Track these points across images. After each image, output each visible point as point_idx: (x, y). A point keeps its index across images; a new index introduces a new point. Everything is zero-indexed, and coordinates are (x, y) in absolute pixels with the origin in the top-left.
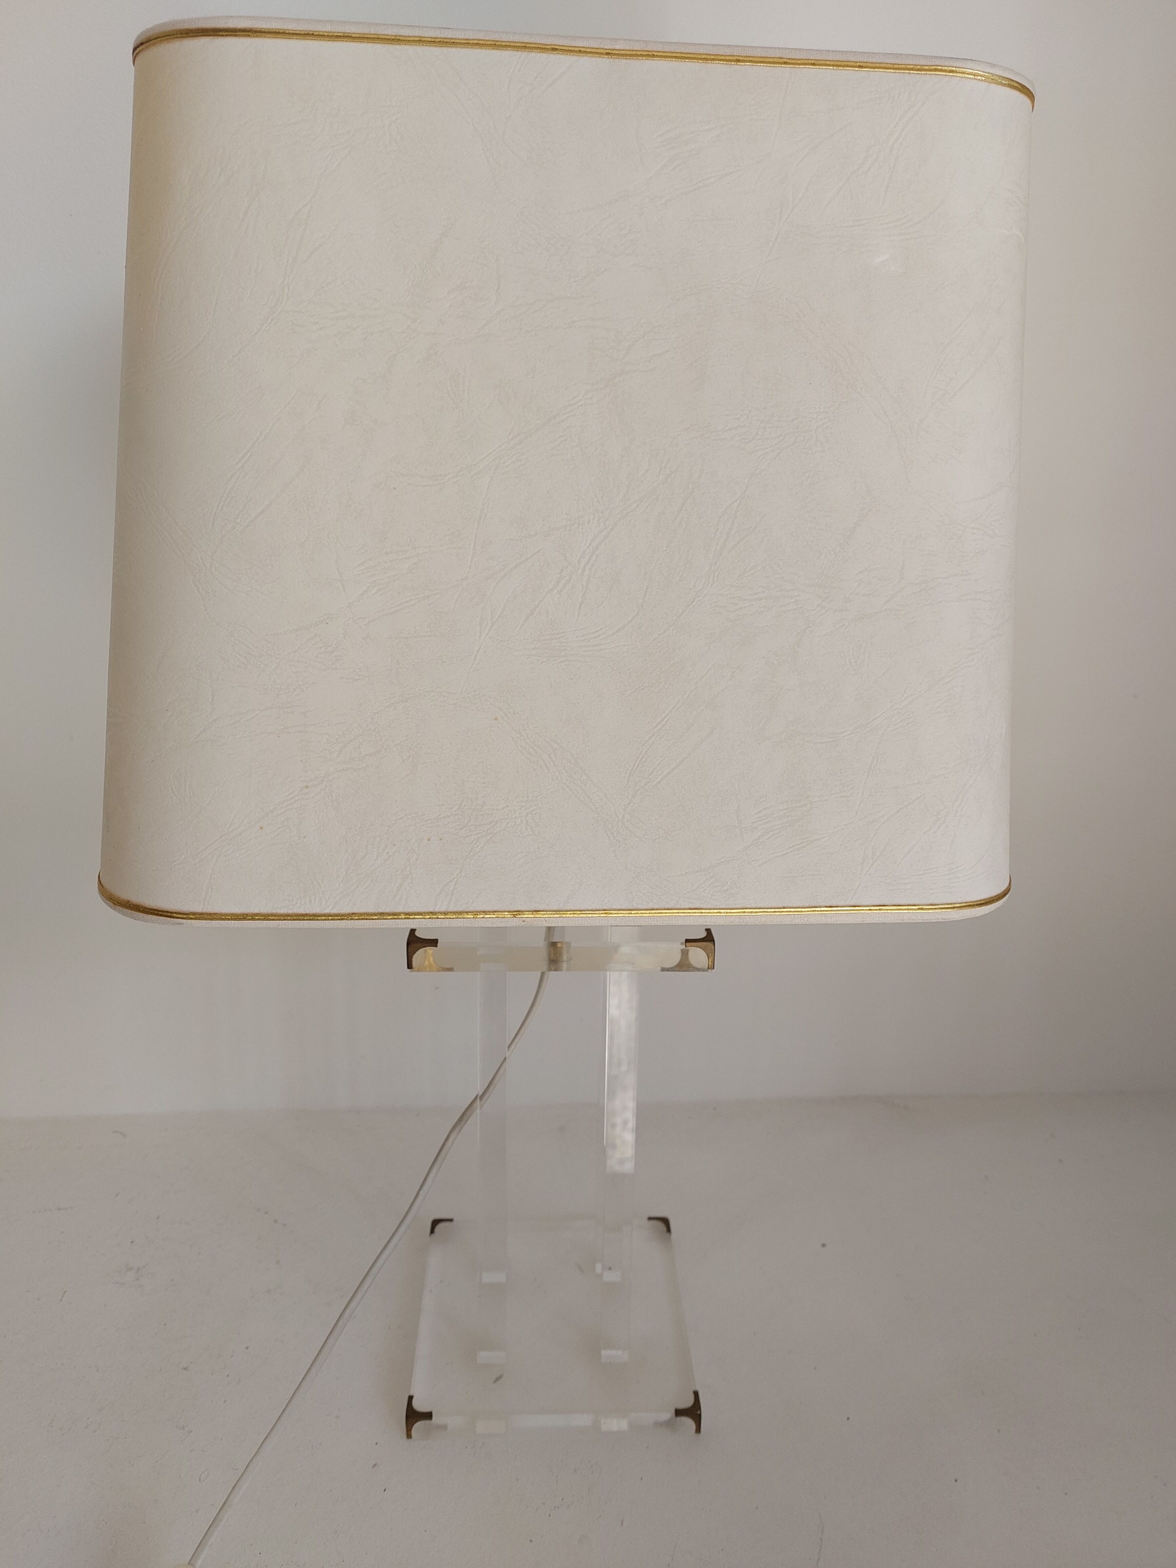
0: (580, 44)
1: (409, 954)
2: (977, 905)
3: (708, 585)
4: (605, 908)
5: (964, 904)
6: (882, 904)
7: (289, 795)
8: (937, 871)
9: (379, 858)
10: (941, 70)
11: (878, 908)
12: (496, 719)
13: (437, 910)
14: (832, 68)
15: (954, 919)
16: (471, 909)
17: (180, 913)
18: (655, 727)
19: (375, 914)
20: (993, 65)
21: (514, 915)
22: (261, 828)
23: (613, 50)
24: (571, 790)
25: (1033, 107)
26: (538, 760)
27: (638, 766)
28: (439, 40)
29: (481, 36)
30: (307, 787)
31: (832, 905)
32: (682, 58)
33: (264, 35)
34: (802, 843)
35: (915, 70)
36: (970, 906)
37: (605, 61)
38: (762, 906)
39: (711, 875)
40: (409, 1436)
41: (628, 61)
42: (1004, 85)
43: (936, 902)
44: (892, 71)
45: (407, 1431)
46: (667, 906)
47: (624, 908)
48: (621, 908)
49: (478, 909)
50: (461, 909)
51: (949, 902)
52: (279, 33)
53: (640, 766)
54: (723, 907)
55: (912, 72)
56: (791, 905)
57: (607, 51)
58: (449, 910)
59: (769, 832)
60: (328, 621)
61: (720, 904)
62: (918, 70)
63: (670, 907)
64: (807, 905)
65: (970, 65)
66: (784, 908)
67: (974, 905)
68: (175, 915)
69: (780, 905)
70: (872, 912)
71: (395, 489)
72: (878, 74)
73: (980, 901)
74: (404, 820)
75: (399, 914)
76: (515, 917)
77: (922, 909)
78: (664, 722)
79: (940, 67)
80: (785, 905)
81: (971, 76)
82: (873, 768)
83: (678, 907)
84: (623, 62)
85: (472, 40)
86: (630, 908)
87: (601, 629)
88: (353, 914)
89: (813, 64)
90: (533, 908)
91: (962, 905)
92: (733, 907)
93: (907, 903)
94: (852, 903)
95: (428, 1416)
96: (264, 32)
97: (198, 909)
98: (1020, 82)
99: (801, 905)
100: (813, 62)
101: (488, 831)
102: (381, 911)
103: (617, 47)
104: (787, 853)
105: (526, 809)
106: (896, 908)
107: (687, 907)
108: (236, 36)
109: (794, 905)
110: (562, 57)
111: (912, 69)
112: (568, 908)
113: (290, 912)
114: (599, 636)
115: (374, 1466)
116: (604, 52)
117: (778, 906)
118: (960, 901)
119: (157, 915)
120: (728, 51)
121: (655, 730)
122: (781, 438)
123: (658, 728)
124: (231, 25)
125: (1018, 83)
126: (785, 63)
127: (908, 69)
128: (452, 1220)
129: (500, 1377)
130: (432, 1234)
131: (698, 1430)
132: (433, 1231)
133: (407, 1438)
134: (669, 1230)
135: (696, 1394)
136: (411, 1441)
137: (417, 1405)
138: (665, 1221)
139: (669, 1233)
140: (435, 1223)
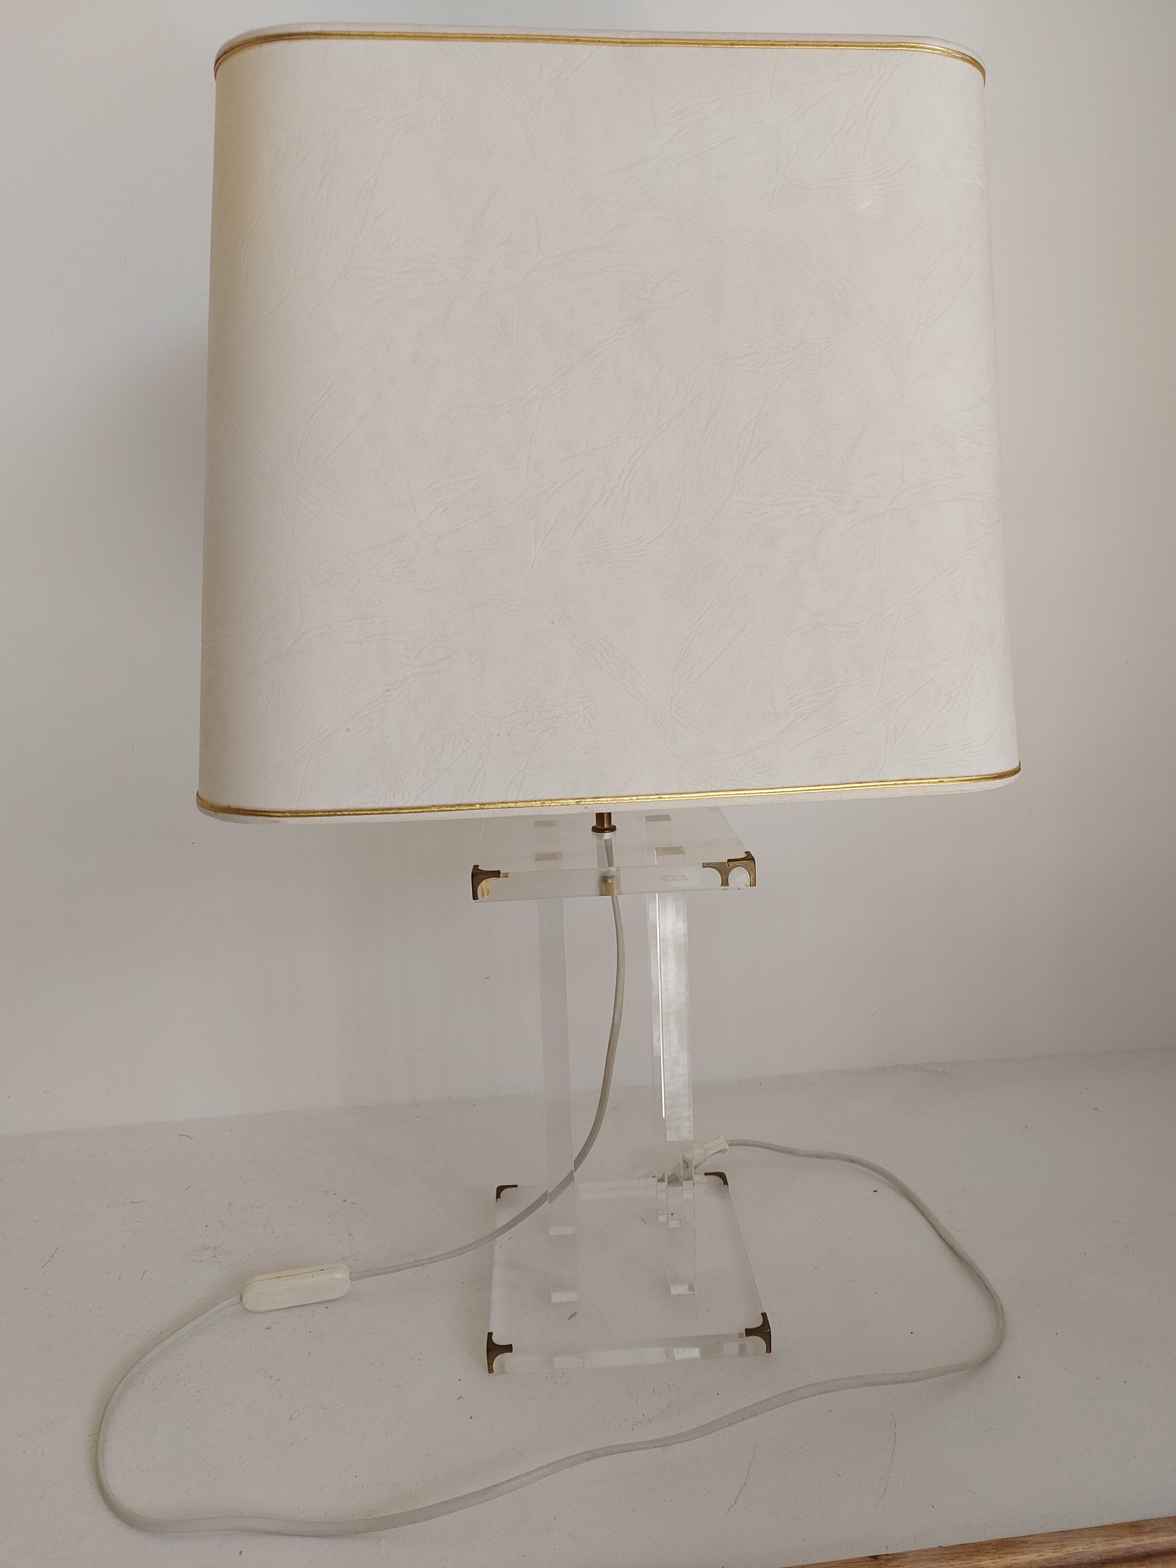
0: (599, 35)
1: (474, 886)
2: (991, 778)
3: (734, 494)
4: (658, 793)
5: (980, 777)
6: (906, 779)
7: (372, 698)
8: (953, 746)
9: (455, 754)
10: (904, 46)
11: (903, 782)
12: (553, 622)
13: (508, 800)
14: (812, 47)
15: (971, 791)
16: (539, 798)
17: (277, 812)
18: (695, 624)
19: (453, 806)
20: (947, 42)
21: (577, 802)
22: (348, 730)
23: (627, 39)
24: (622, 685)
25: (985, 81)
26: (591, 659)
27: (681, 661)
28: (480, 36)
29: (514, 32)
30: (387, 690)
31: (862, 781)
32: (685, 43)
33: (332, 37)
34: (830, 725)
35: (883, 47)
36: (985, 778)
37: (620, 49)
38: (799, 785)
39: (751, 758)
40: (491, 1370)
41: (639, 48)
42: (957, 58)
43: (954, 775)
44: (863, 48)
45: (489, 1364)
46: (713, 789)
47: (675, 792)
48: (672, 792)
49: (544, 798)
50: (529, 799)
51: (966, 775)
52: (344, 35)
53: (683, 660)
54: (764, 787)
55: (879, 48)
56: (824, 783)
57: (622, 40)
58: (519, 799)
59: (801, 716)
60: (401, 539)
61: (760, 784)
62: (885, 47)
63: (716, 789)
64: (839, 782)
65: (928, 41)
66: (818, 786)
67: (989, 778)
68: (272, 814)
69: (815, 783)
70: (897, 786)
71: (456, 418)
72: (851, 52)
73: (994, 774)
74: (475, 718)
75: (475, 805)
76: (578, 804)
77: (942, 781)
78: (702, 619)
79: (903, 44)
80: (820, 783)
81: (930, 51)
82: (889, 653)
83: (723, 789)
84: (636, 49)
85: (508, 35)
86: (680, 792)
87: (642, 537)
88: (433, 806)
89: (796, 45)
90: (594, 795)
91: (978, 777)
92: (772, 787)
93: (929, 777)
94: (879, 779)
95: (509, 1348)
96: (332, 35)
97: (293, 807)
98: (971, 56)
99: (832, 783)
100: (796, 43)
101: (551, 726)
102: (458, 802)
103: (630, 37)
104: (818, 735)
105: (582, 705)
106: (918, 781)
107: (731, 789)
108: (308, 38)
109: (827, 783)
110: (584, 46)
111: (880, 46)
112: (626, 794)
113: (376, 806)
114: (640, 543)
115: (459, 1398)
116: (620, 41)
117: (813, 785)
118: (975, 774)
119: (256, 815)
120: (724, 37)
121: (694, 627)
122: (790, 362)
123: (697, 625)
124: (304, 29)
125: (970, 57)
126: (772, 45)
127: (877, 46)
128: (516, 1186)
129: (575, 1314)
130: (498, 1199)
131: (769, 1350)
132: (498, 1196)
133: (489, 1370)
134: (726, 1183)
135: (764, 1315)
136: (493, 1372)
137: (496, 1340)
138: (722, 1176)
139: (726, 1186)
140: (500, 1189)
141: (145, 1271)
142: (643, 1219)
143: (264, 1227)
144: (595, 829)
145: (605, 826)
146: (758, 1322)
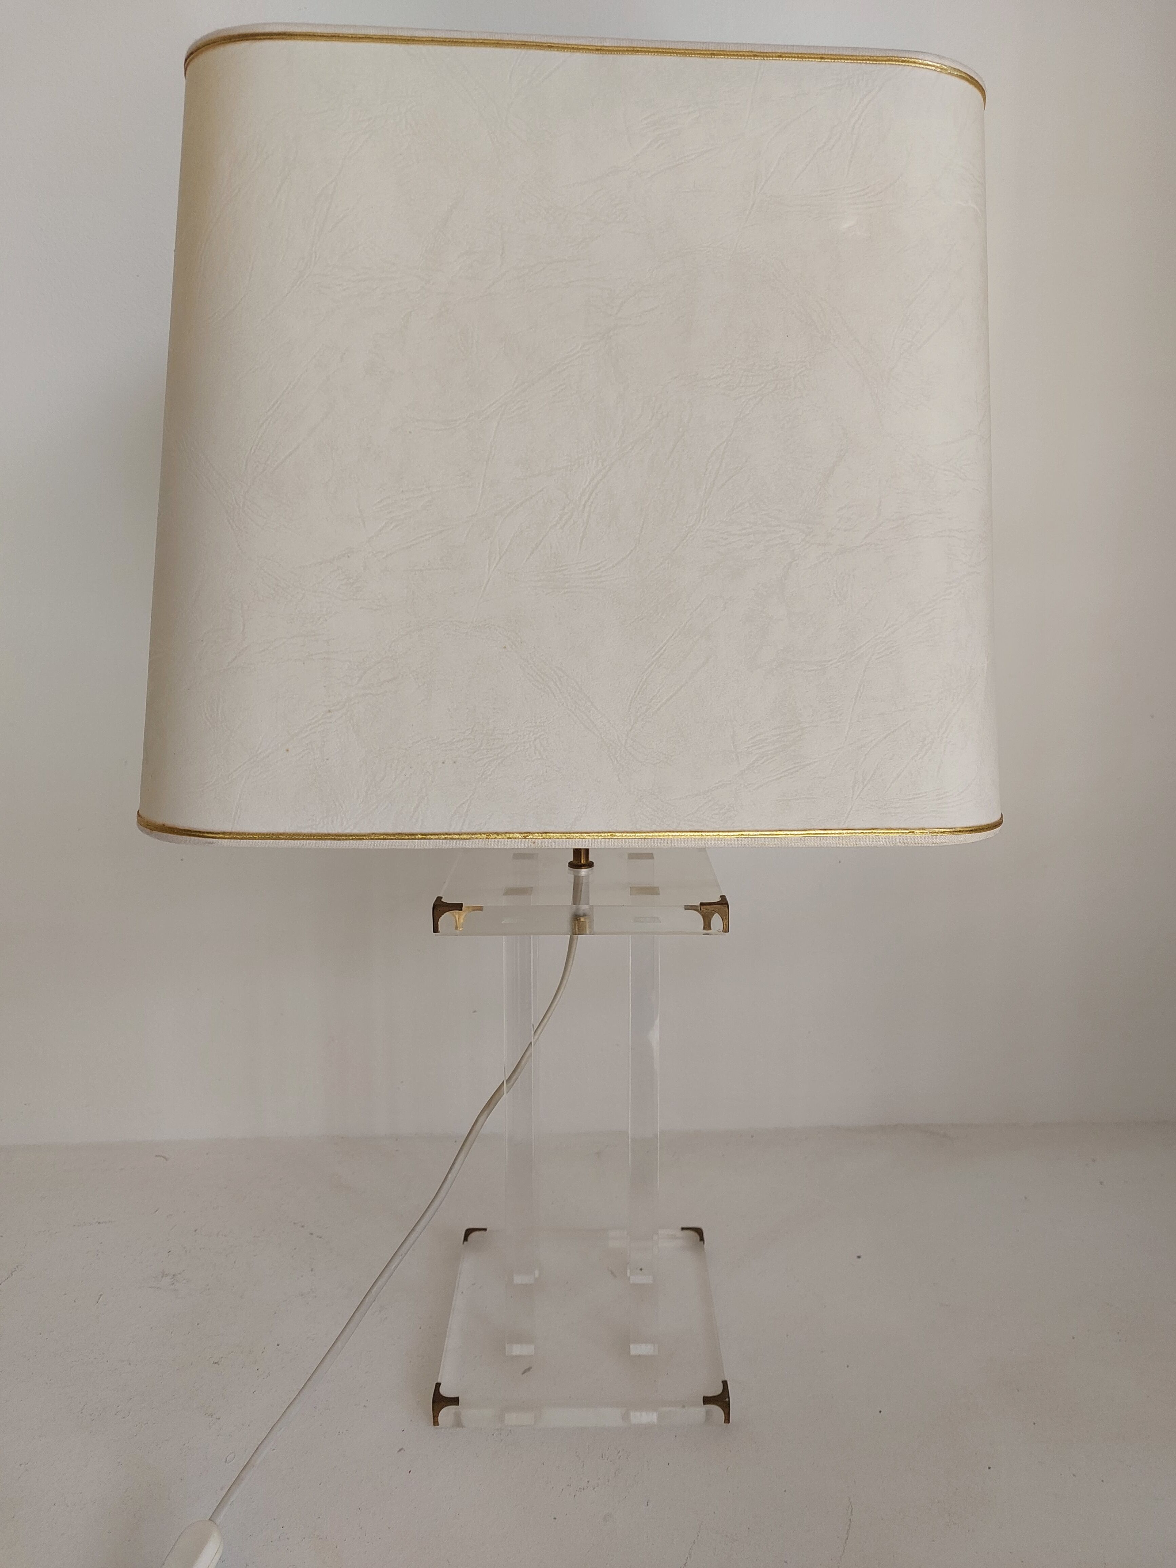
0: (573, 42)
1: (435, 918)
2: (967, 831)
3: (699, 520)
4: (610, 830)
5: (954, 830)
6: (874, 828)
7: (313, 719)
8: (925, 796)
9: (397, 780)
10: (895, 61)
11: (870, 831)
12: (505, 648)
13: (451, 831)
14: (797, 59)
15: (944, 844)
16: (484, 830)
17: (211, 833)
18: (654, 656)
19: (394, 835)
20: (942, 57)
21: (524, 836)
22: (287, 750)
23: (602, 47)
24: (576, 716)
25: (985, 100)
26: (544, 687)
27: (639, 694)
28: (449, 40)
29: (485, 36)
30: (329, 711)
31: (826, 828)
32: (663, 52)
33: (296, 37)
34: (795, 767)
35: (872, 60)
36: (960, 831)
37: (595, 56)
38: (759, 828)
39: (710, 798)
40: (436, 1423)
41: (615, 56)
42: (952, 74)
43: (926, 826)
44: (851, 61)
45: (434, 1417)
46: (669, 829)
47: (628, 830)
48: (626, 830)
49: (490, 830)
50: (474, 830)
51: (939, 827)
52: (309, 35)
53: (641, 693)
54: (722, 829)
55: (868, 62)
56: (786, 828)
57: (597, 48)
58: (463, 831)
59: (764, 757)
60: (349, 555)
61: (718, 826)
62: (874, 60)
63: (671, 829)
64: (802, 828)
65: (920, 56)
66: (780, 831)
67: (963, 831)
68: (206, 835)
69: (777, 828)
70: (864, 835)
71: (410, 432)
72: (838, 65)
73: (970, 827)
74: (419, 743)
75: (416, 834)
76: (526, 838)
77: (913, 833)
78: (662, 651)
79: (893, 58)
80: (782, 828)
81: (923, 66)
82: (860, 695)
83: (679, 829)
84: (611, 57)
85: (479, 39)
86: (634, 831)
87: (601, 562)
88: (373, 834)
89: (780, 56)
90: (542, 830)
91: (952, 830)
92: (731, 829)
93: (898, 827)
94: (845, 826)
95: (455, 1401)
96: (297, 35)
97: (227, 828)
98: (968, 73)
99: (795, 828)
100: (780, 54)
101: (499, 755)
102: (399, 831)
103: (606, 44)
104: (781, 777)
105: (533, 734)
106: (887, 831)
107: (688, 829)
108: (272, 39)
109: (789, 828)
110: (557, 53)
111: (868, 60)
112: (576, 830)
113: (314, 831)
114: (599, 569)
115: (400, 1450)
116: (594, 48)
117: (774, 829)
118: (949, 826)
119: (190, 835)
120: (704, 47)
121: (654, 659)
122: (763, 385)
123: (657, 656)
124: (268, 30)
125: (966, 74)
126: (755, 56)
127: (865, 60)
128: (485, 1230)
129: (529, 1369)
130: (465, 1243)
131: (727, 1420)
132: (466, 1239)
133: (434, 1422)
134: (702, 1239)
135: (725, 1383)
136: (438, 1425)
137: (444, 1391)
138: (699, 1231)
139: (702, 1242)
140: (469, 1232)
141: (101, 1295)
142: (612, 1273)
143: (226, 1256)
144: (571, 865)
145: (582, 862)
146: (717, 1390)
